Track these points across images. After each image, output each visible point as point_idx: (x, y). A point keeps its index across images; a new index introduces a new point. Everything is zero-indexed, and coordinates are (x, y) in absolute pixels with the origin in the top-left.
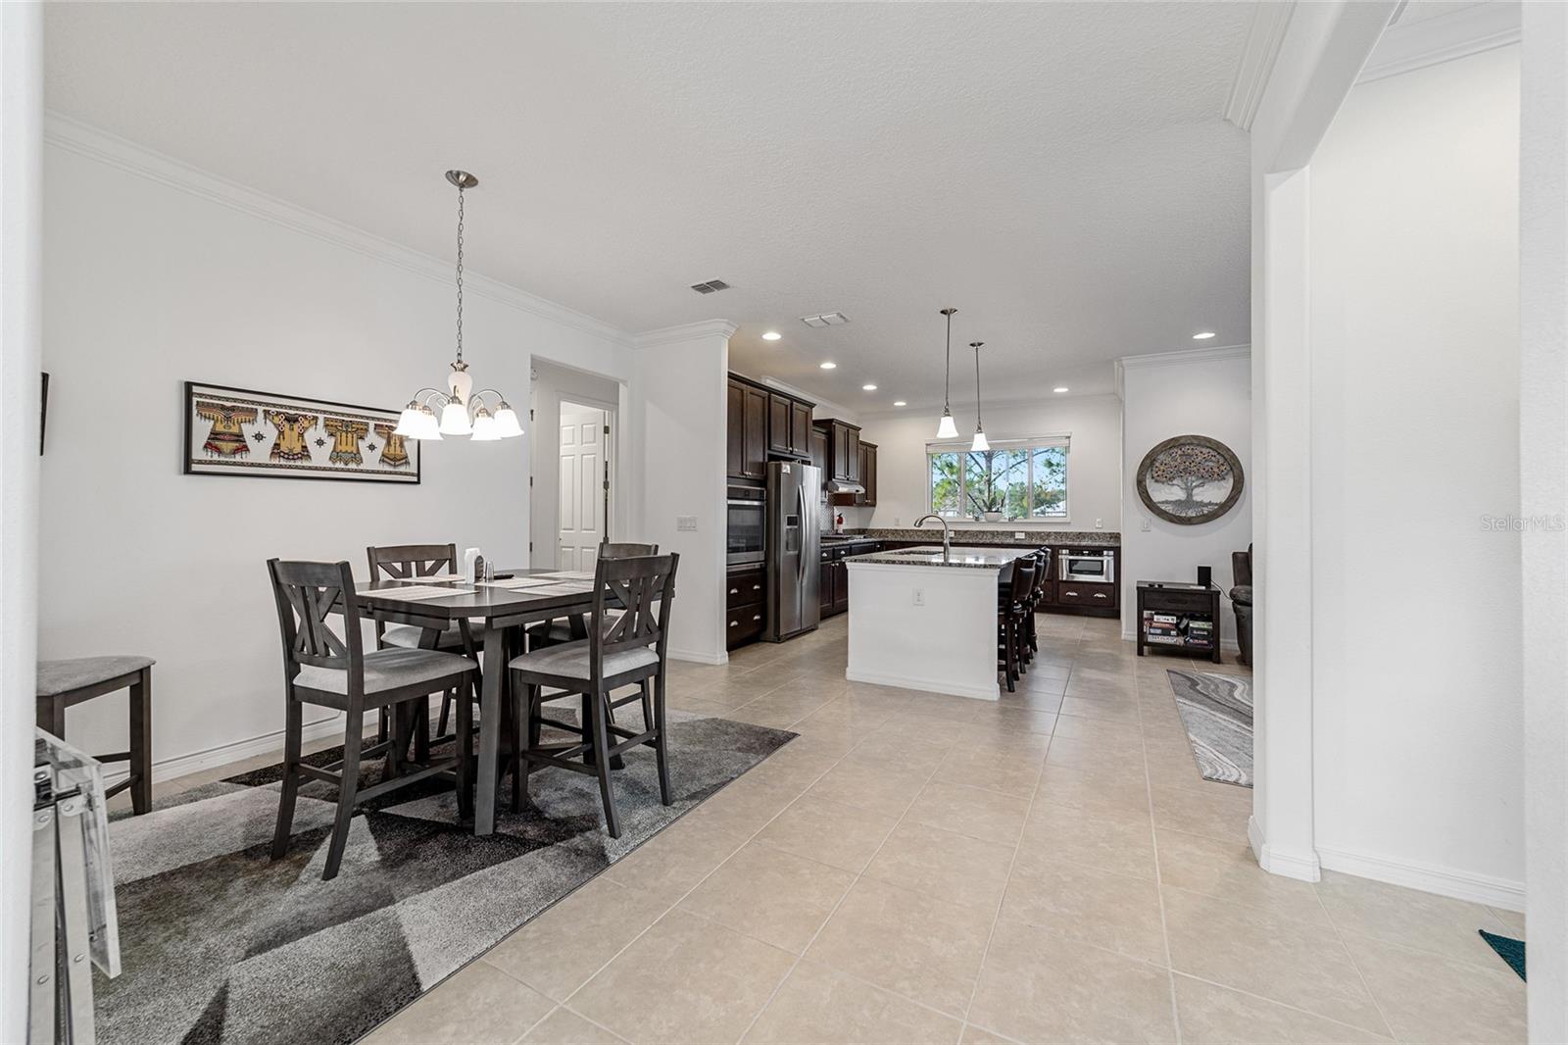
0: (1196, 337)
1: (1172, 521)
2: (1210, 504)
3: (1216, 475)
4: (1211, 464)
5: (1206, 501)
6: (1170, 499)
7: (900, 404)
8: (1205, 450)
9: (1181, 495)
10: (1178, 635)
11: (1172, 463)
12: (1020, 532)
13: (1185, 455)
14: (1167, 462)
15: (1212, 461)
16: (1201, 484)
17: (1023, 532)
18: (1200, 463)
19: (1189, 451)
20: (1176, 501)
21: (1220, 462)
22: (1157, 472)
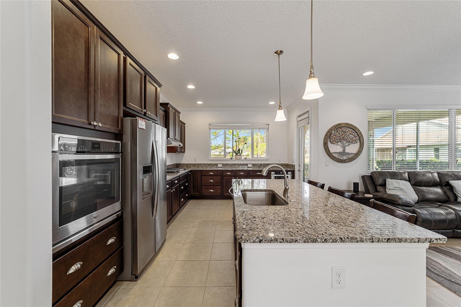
0: (364, 74)
1: (338, 162)
2: (352, 154)
3: (354, 141)
5: (350, 153)
6: (337, 152)
7: (200, 103)
8: (350, 130)
9: (341, 150)
11: (338, 135)
12: (250, 164)
13: (343, 132)
14: (336, 134)
15: (352, 135)
16: (349, 145)
17: (251, 164)
18: (348, 135)
19: (345, 130)
20: (339, 152)
21: (356, 135)
22: (332, 139)
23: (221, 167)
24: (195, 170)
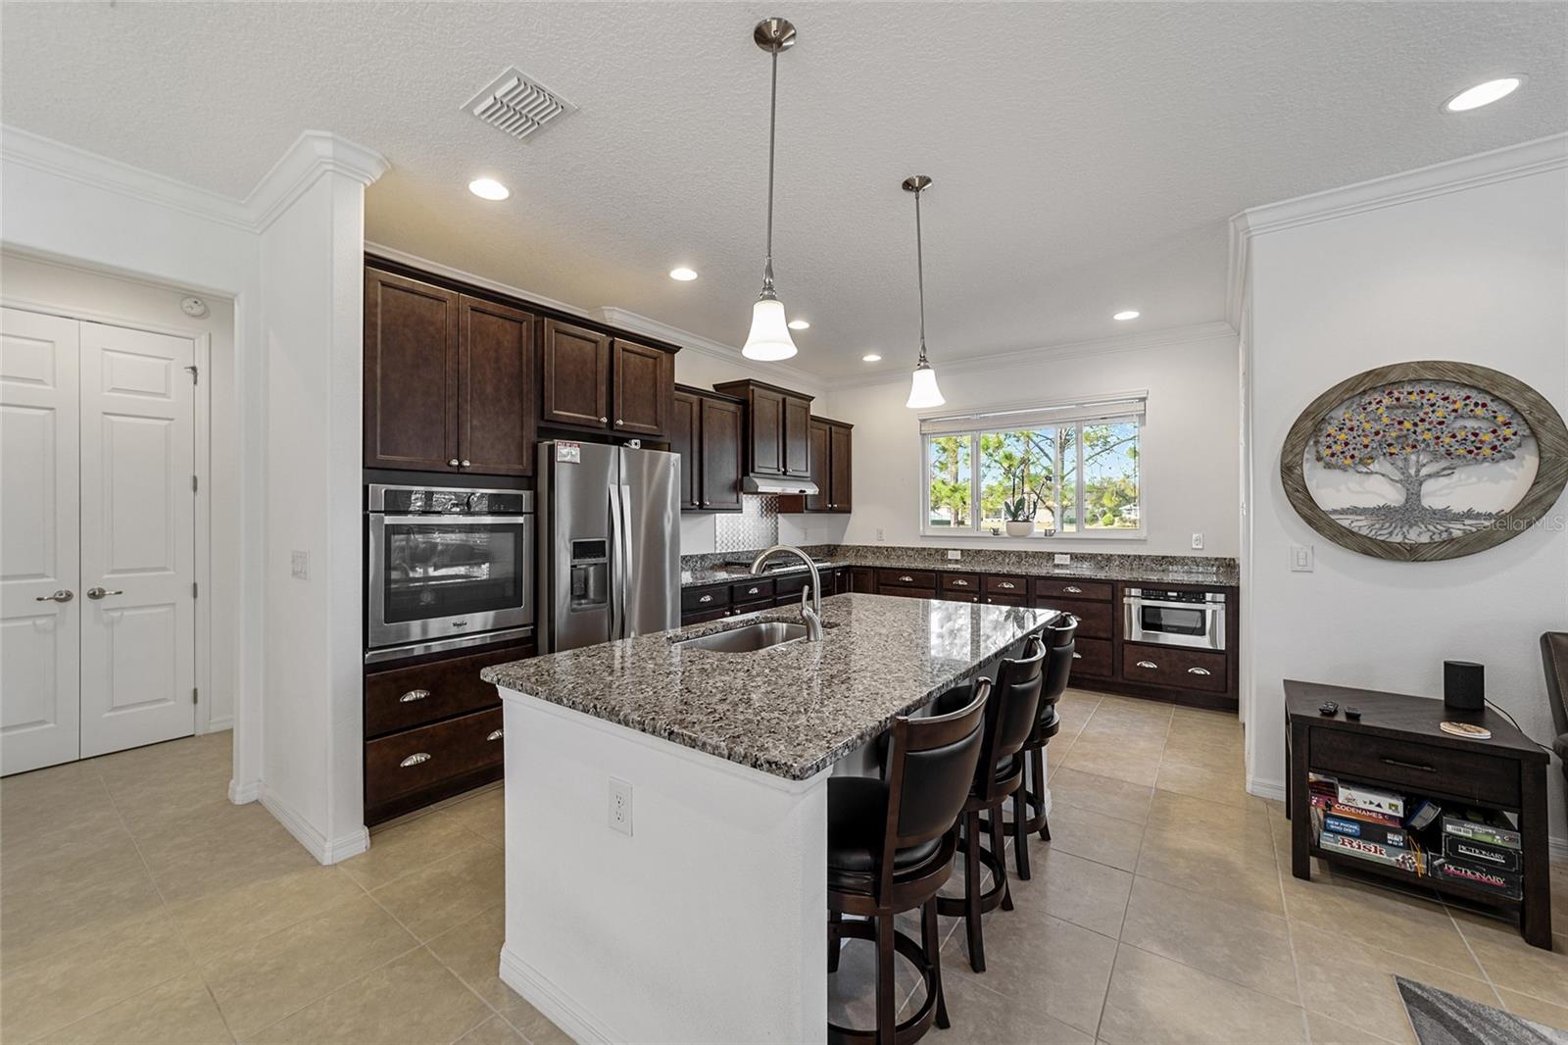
0: (1458, 104)
1: (1367, 552)
2: (1469, 514)
3: (1486, 451)
4: (1471, 424)
5: (1459, 508)
6: (1361, 505)
7: (872, 358)
8: (1453, 393)
9: (1390, 495)
10: (1407, 846)
11: (1367, 426)
12: (1062, 553)
13: (1402, 407)
14: (1355, 423)
15: (1476, 417)
16: (1444, 469)
17: (1066, 554)
18: (1441, 423)
19: (1413, 398)
20: (1380, 508)
21: (1500, 419)
22: (1329, 447)
23: (957, 562)
24: (860, 567)
